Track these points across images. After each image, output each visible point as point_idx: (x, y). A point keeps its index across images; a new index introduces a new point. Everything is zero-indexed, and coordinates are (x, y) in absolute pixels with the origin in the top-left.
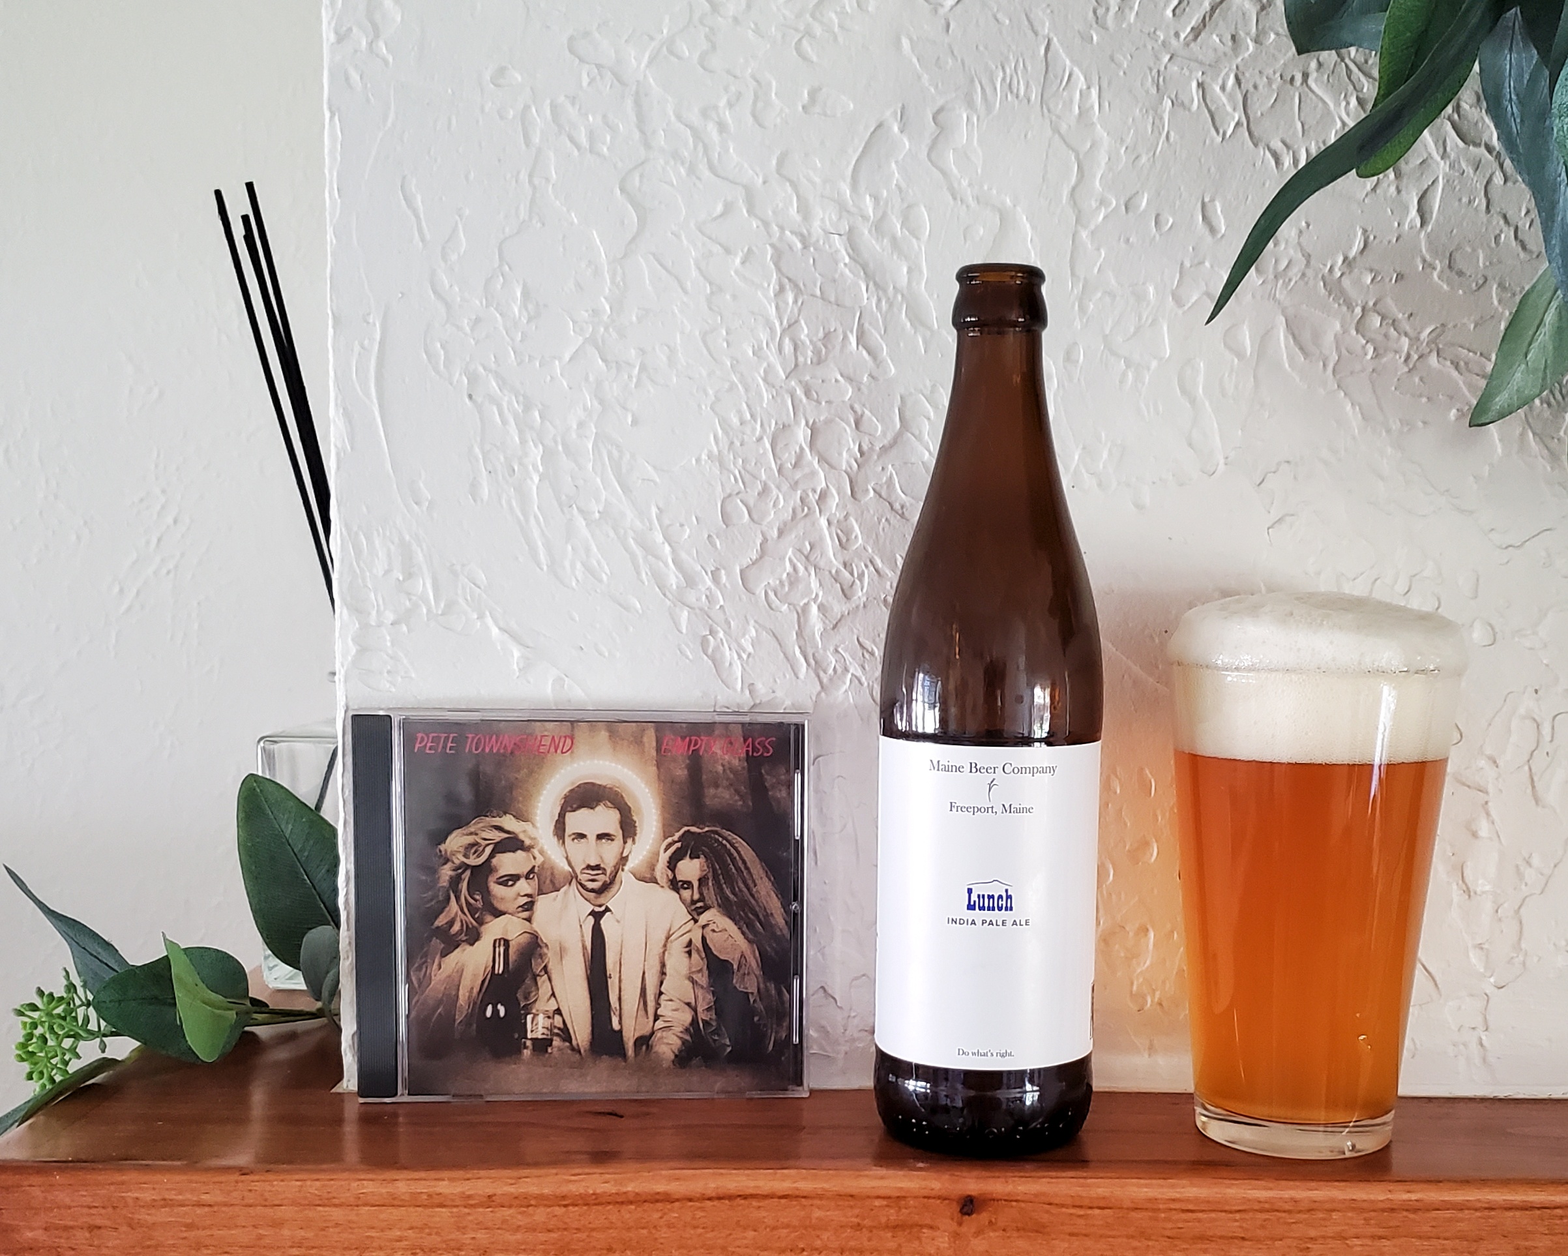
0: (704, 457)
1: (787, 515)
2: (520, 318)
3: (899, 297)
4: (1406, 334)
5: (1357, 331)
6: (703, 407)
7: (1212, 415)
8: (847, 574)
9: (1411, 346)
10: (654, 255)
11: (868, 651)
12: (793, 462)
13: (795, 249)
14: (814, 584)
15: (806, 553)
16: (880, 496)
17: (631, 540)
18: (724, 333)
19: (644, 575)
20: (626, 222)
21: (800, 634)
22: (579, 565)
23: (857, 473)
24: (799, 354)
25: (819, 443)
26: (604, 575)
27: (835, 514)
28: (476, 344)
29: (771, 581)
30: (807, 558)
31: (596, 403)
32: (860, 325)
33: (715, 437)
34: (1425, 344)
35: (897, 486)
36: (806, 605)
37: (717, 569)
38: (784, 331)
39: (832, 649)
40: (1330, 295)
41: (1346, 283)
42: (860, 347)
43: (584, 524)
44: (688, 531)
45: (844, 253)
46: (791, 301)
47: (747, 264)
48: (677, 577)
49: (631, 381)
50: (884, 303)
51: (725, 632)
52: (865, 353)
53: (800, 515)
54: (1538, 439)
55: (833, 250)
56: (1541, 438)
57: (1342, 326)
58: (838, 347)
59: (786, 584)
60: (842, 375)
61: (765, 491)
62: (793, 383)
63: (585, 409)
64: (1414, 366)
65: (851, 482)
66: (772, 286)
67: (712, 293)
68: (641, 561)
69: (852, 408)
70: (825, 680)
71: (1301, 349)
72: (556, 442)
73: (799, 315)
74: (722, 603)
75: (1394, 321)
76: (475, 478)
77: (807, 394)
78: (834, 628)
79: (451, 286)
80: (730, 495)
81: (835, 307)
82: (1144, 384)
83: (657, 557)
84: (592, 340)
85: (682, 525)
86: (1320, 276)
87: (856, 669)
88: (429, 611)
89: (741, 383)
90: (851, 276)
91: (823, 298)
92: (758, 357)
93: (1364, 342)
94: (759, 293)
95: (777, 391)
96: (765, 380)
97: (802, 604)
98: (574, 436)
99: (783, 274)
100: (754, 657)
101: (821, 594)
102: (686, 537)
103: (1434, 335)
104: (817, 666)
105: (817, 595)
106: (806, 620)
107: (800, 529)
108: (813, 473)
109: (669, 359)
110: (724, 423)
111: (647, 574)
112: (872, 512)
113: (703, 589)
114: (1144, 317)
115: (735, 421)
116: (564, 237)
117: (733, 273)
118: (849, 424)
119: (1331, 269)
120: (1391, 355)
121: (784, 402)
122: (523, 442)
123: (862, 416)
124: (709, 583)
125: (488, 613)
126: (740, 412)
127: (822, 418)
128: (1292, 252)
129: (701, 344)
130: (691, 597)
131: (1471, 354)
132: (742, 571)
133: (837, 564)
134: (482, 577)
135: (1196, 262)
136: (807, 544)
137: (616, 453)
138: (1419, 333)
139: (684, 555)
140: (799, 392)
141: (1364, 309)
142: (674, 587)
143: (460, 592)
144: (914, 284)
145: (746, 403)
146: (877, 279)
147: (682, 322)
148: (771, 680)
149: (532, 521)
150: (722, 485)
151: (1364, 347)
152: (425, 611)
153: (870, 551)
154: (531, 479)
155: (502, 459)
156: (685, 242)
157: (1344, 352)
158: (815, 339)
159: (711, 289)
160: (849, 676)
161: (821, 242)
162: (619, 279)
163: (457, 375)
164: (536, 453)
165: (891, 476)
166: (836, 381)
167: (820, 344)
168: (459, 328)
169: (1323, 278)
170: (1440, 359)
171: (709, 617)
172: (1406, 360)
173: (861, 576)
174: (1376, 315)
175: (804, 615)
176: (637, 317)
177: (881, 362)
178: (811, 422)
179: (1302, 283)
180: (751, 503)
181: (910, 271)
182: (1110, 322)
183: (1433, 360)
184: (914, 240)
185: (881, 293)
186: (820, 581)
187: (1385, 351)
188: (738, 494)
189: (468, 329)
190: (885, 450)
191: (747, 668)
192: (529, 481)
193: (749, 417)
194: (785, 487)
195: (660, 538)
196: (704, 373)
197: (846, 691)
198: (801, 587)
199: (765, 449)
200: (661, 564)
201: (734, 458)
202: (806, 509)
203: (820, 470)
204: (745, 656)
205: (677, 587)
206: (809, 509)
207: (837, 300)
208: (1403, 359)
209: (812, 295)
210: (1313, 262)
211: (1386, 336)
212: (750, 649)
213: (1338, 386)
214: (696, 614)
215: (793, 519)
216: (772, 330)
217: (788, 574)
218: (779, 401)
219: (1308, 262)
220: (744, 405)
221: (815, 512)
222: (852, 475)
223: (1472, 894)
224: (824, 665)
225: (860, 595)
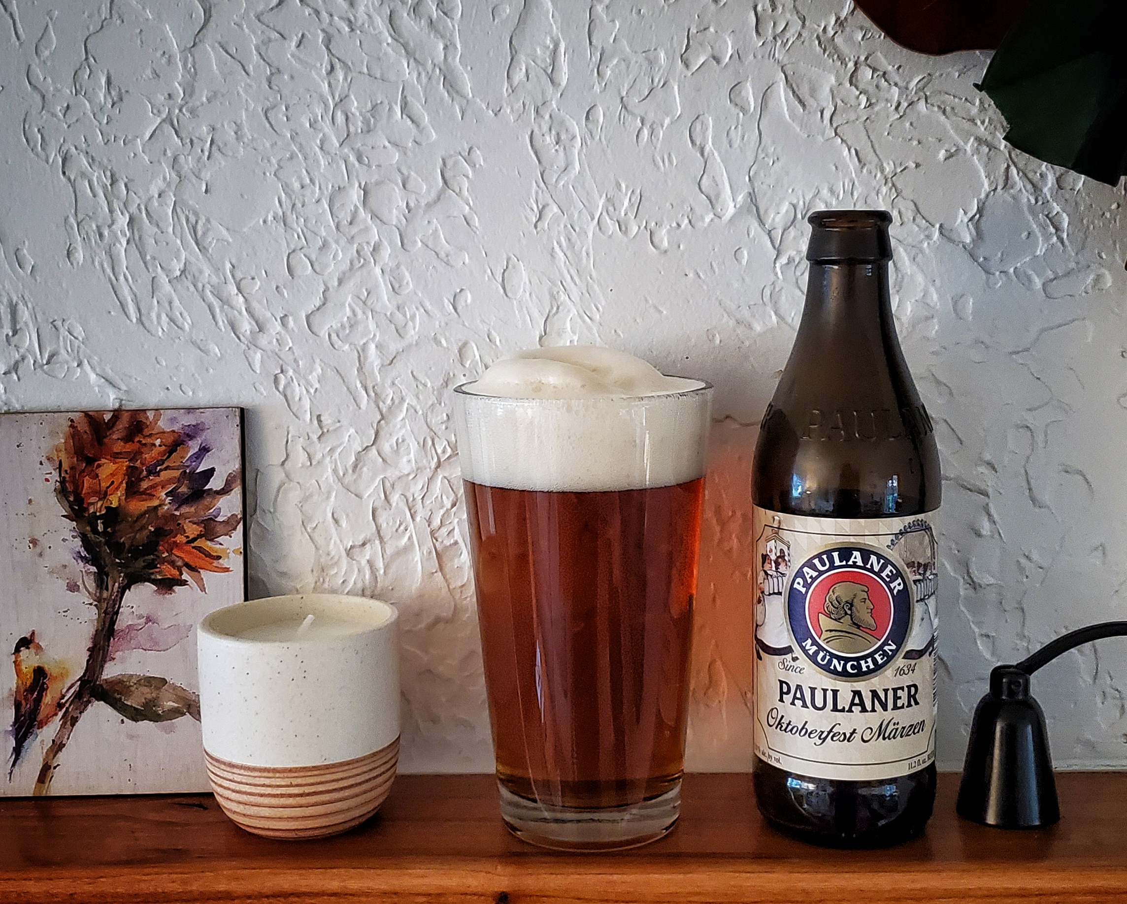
0: (270, 218)
1: (346, 266)
2: (105, 103)
3: (438, 71)
4: (896, 85)
5: (851, 84)
6: (268, 174)
7: (722, 164)
8: (399, 315)
9: (900, 95)
10: (220, 43)
11: (421, 382)
12: (349, 220)
13: (344, 33)
14: (372, 325)
15: (363, 298)
16: (427, 246)
17: (209, 293)
18: (284, 109)
19: (221, 323)
20: (194, 16)
21: (360, 369)
22: (164, 317)
23: (406, 226)
24: (350, 126)
25: (372, 200)
26: (185, 323)
27: (388, 264)
28: (69, 126)
29: (334, 327)
30: (364, 303)
31: (174, 175)
32: (404, 98)
33: (280, 202)
34: (913, 93)
35: (442, 236)
36: (364, 344)
37: (286, 315)
38: (336, 105)
39: (389, 382)
40: (825, 51)
41: (838, 40)
42: (404, 116)
43: (167, 280)
44: (259, 283)
45: (387, 34)
46: (341, 79)
47: (302, 47)
48: (250, 323)
49: (203, 155)
50: (423, 75)
51: (294, 370)
52: (409, 122)
53: (357, 265)
54: (1021, 174)
55: (377, 32)
56: (1023, 173)
57: (837, 80)
58: (385, 116)
59: (347, 325)
60: (389, 142)
61: (325, 245)
62: (346, 150)
63: (165, 179)
64: (905, 111)
65: (400, 235)
66: (324, 66)
67: (272, 74)
68: (218, 310)
69: (399, 170)
70: (384, 410)
71: (800, 101)
72: (140, 210)
73: (349, 89)
74: (291, 345)
75: (885, 73)
76: (70, 244)
77: (359, 159)
78: (390, 364)
79: (45, 78)
80: (294, 251)
81: (381, 81)
82: (658, 139)
83: (232, 308)
84: (169, 120)
85: (253, 279)
86: (815, 36)
87: (411, 399)
88: (35, 362)
89: (300, 151)
90: (394, 54)
91: (370, 75)
92: (314, 129)
93: (858, 93)
94: (313, 72)
95: (332, 157)
96: (321, 149)
97: (362, 343)
98: (156, 204)
99: (333, 55)
100: (320, 393)
101: (378, 335)
102: (257, 288)
103: (922, 83)
104: (378, 398)
105: (375, 335)
106: (366, 358)
107: (357, 277)
108: (367, 229)
109: (236, 133)
110: (286, 187)
111: (223, 322)
112: (420, 261)
113: (274, 333)
114: (656, 80)
115: (297, 185)
116: (141, 30)
117: (289, 56)
118: (397, 185)
119: (825, 28)
120: (882, 104)
121: (339, 167)
122: (111, 211)
123: (408, 177)
124: (278, 327)
125: (86, 362)
126: (300, 179)
127: (373, 181)
128: (788, 15)
129: (264, 118)
130: (263, 340)
131: (957, 100)
132: (308, 317)
133: (390, 308)
134: (79, 331)
135: (702, 28)
136: (364, 290)
137: (193, 219)
138: (908, 83)
139: (255, 305)
140: (352, 158)
141: (856, 64)
142: (248, 332)
143: (61, 344)
144: (450, 59)
145: (307, 171)
146: (417, 56)
147: (247, 100)
148: (337, 410)
149: (122, 278)
150: (288, 243)
151: (858, 97)
152: (32, 362)
153: (420, 295)
154: (120, 243)
155: (94, 227)
156: (246, 30)
157: (839, 102)
158: (364, 111)
159: (271, 71)
160: (406, 405)
161: (366, 25)
162: (190, 65)
163: (53, 155)
164: (123, 221)
165: (436, 228)
166: (384, 147)
167: (369, 115)
168: (54, 115)
169: (818, 37)
170: (928, 105)
171: (280, 358)
172: (897, 108)
173: (413, 317)
174: (868, 68)
175: (363, 353)
176: (207, 98)
177: (423, 128)
178: (363, 184)
179: (799, 43)
180: (313, 258)
181: (446, 48)
182: (626, 85)
183: (922, 106)
184: (449, 20)
185: (421, 69)
186: (377, 323)
187: (878, 101)
188: (301, 249)
189: (61, 115)
190: (429, 206)
191: (315, 402)
192: (118, 245)
193: (308, 181)
194: (343, 241)
195: (235, 290)
196: (268, 145)
197: (403, 419)
198: (360, 328)
199: (324, 211)
200: (236, 312)
201: (297, 218)
202: (362, 261)
203: (374, 226)
204: (312, 391)
205: (251, 332)
206: (365, 260)
207: (382, 75)
208: (894, 107)
209: (360, 72)
210: (807, 23)
211: (877, 86)
212: (317, 386)
213: (836, 134)
214: (268, 357)
215: (351, 268)
216: (326, 105)
217: (348, 317)
218: (335, 166)
219: (804, 23)
220: (305, 172)
221: (370, 262)
222: (401, 228)
223: (977, 587)
224: (383, 396)
225: (412, 334)
